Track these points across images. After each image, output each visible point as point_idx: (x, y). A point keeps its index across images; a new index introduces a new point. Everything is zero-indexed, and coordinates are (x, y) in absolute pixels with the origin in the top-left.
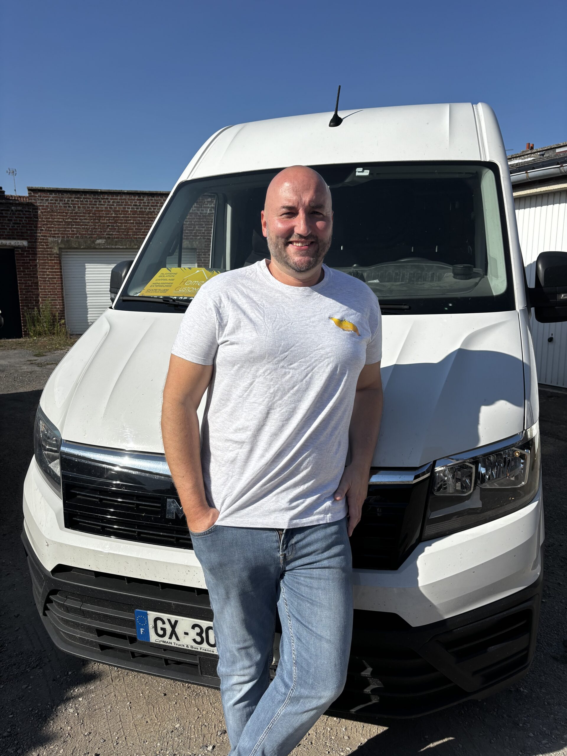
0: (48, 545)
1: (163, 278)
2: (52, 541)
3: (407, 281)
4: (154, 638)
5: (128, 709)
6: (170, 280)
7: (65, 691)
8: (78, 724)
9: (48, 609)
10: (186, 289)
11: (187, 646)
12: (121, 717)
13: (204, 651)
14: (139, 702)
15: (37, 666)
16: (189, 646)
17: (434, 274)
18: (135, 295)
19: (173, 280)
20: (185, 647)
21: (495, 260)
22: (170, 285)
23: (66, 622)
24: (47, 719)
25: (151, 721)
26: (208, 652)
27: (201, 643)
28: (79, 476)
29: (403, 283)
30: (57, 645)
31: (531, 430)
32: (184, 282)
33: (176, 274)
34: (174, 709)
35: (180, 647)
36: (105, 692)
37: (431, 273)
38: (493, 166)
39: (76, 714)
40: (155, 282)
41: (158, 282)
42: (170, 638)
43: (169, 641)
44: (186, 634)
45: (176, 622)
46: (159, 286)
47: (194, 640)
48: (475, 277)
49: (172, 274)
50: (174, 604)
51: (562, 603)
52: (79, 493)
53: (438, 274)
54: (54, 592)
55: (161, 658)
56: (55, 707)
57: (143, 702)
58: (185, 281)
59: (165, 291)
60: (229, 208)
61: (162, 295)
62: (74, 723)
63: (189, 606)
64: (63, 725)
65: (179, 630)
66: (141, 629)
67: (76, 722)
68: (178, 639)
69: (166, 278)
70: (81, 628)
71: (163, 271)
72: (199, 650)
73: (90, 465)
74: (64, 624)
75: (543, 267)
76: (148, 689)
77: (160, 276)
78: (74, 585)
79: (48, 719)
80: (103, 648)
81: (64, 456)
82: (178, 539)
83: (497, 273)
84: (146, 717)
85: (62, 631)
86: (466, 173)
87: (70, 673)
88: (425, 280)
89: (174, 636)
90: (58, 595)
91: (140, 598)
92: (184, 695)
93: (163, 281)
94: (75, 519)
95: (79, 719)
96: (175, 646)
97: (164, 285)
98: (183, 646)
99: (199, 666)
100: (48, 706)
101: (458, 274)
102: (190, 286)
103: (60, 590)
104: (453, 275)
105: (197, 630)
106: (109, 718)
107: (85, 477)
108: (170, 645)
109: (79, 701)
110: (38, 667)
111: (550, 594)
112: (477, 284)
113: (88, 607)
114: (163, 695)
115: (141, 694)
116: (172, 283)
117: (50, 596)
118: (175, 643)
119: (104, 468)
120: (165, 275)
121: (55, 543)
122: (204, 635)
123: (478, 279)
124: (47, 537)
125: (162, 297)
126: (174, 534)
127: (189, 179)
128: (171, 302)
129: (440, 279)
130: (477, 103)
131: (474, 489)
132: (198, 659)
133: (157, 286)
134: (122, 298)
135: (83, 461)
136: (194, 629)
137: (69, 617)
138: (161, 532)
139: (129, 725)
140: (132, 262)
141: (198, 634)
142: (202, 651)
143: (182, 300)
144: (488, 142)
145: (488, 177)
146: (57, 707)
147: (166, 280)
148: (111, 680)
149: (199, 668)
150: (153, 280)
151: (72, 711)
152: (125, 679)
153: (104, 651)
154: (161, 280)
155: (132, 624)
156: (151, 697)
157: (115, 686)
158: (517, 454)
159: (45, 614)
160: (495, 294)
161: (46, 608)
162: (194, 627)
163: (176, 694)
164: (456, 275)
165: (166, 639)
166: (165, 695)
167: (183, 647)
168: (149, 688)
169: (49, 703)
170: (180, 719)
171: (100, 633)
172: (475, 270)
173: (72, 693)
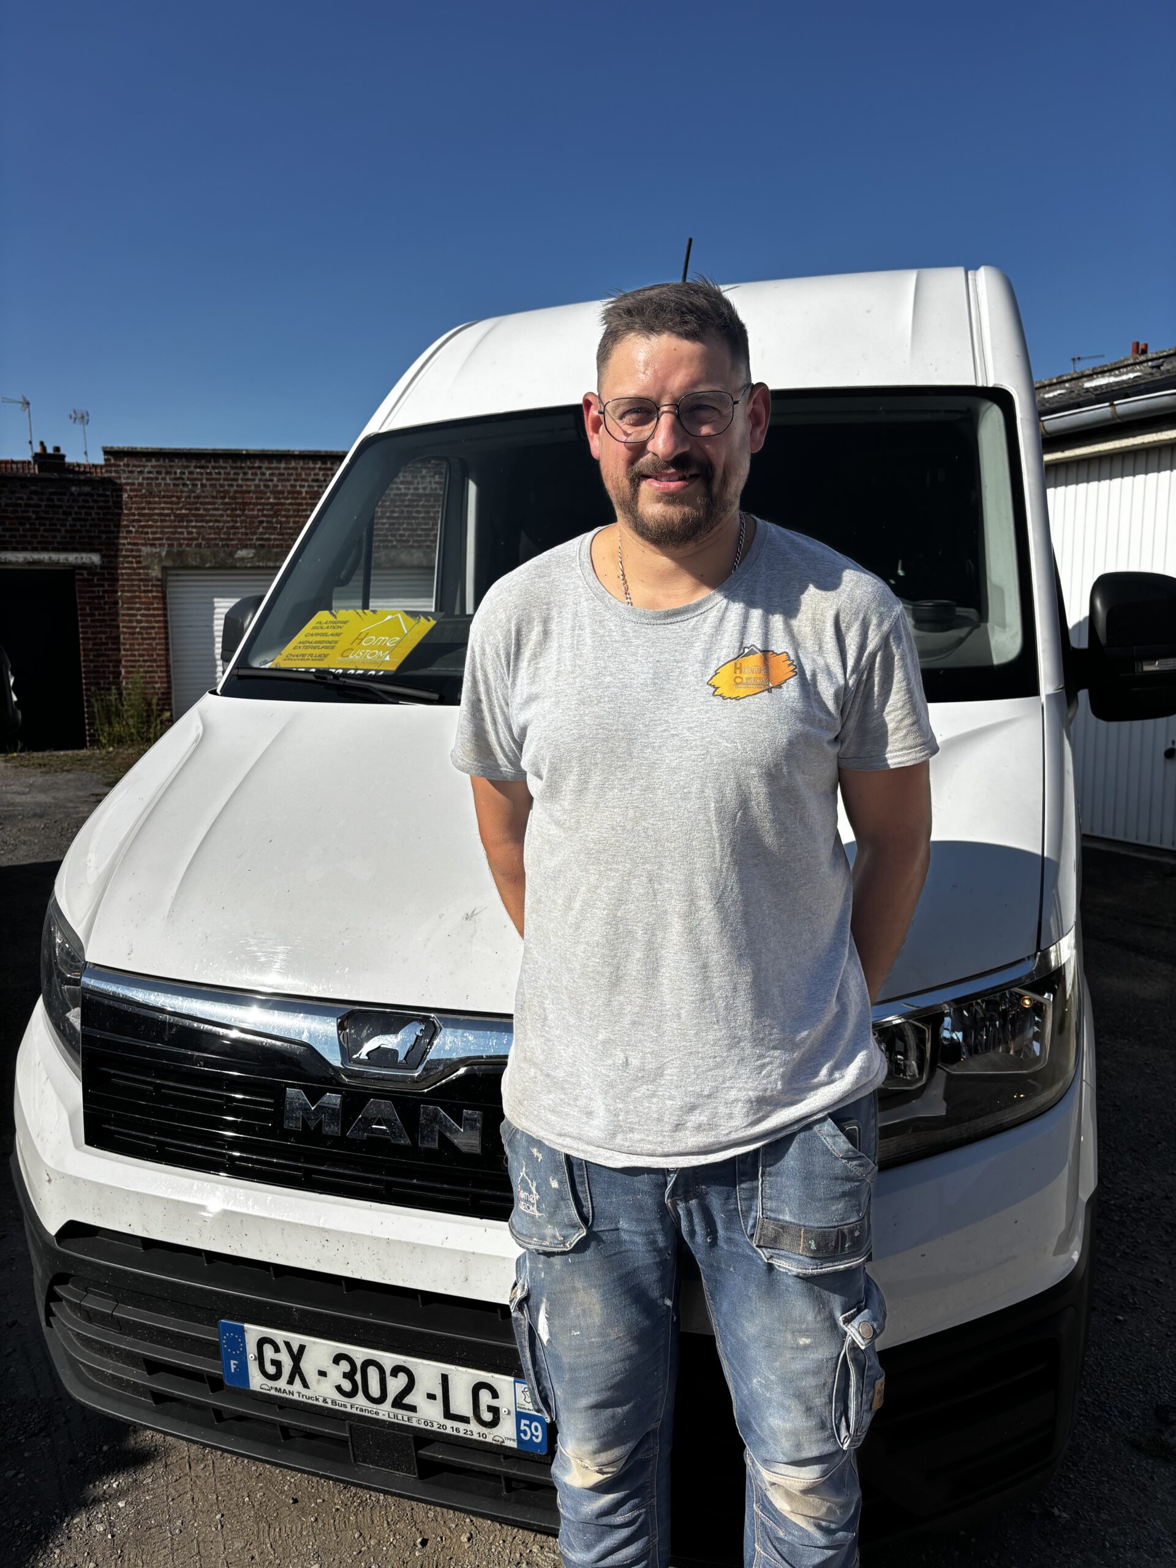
0: (49, 1181)
1: (320, 631)
2: (58, 1172)
4: (257, 1382)
5: (217, 1529)
6: (332, 635)
7: (91, 1486)
8: (111, 1556)
9: (54, 1315)
10: (364, 653)
11: (325, 1401)
12: (201, 1544)
13: (358, 1412)
14: (240, 1515)
15: (41, 1430)
16: (329, 1401)
18: (263, 667)
19: (338, 635)
20: (321, 1403)
21: (1001, 591)
22: (331, 645)
23: (87, 1342)
24: (48, 1543)
25: (262, 1556)
26: (366, 1414)
27: (352, 1394)
28: (115, 1037)
30: (69, 1389)
31: (1058, 951)
32: (359, 639)
33: (345, 622)
34: (311, 1533)
35: (310, 1401)
36: (173, 1491)
38: (1001, 398)
39: (109, 1536)
40: (304, 639)
41: (310, 639)
42: (291, 1382)
43: (288, 1388)
44: (322, 1374)
45: (302, 1348)
46: (309, 647)
47: (339, 1388)
48: (959, 627)
49: (340, 622)
50: (297, 1309)
51: (1159, 1322)
52: (116, 1072)
54: (61, 1279)
55: (273, 1424)
56: (67, 1519)
57: (248, 1515)
58: (361, 637)
59: (322, 657)
60: (472, 489)
61: (313, 665)
62: (104, 1555)
63: (326, 1315)
64: (81, 1560)
65: (308, 1366)
66: (232, 1362)
67: (108, 1553)
68: (305, 1385)
69: (325, 631)
70: (116, 1355)
71: (323, 616)
72: (348, 1410)
73: (137, 1016)
74: (83, 1346)
75: (1103, 604)
76: (261, 1488)
77: (314, 628)
78: (99, 1264)
79: (51, 1545)
80: (159, 1398)
81: (88, 995)
82: (308, 1172)
83: (1004, 619)
84: (251, 1548)
85: (82, 1363)
86: (946, 411)
87: (105, 1448)
89: (297, 1379)
90: (70, 1285)
91: (229, 1295)
92: (335, 1504)
93: (318, 638)
94: (107, 1126)
95: (113, 1548)
96: (301, 1399)
97: (321, 645)
98: (317, 1400)
99: (350, 1443)
100: (54, 1517)
101: (924, 621)
102: (371, 647)
103: (72, 1276)
105: (345, 1366)
106: (175, 1547)
107: (127, 1040)
108: (291, 1397)
109: (119, 1508)
110: (43, 1434)
111: (1135, 1303)
112: (961, 641)
113: (128, 1313)
114: (291, 1501)
115: (247, 1499)
116: (336, 642)
117: (57, 1289)
118: (299, 1393)
119: (164, 1022)
120: (325, 626)
121: (64, 1176)
122: (358, 1377)
123: (962, 632)
124: (49, 1164)
125: (314, 670)
126: (301, 1162)
127: (384, 430)
128: (330, 680)
130: (976, 268)
131: (929, 1079)
132: (347, 1428)
133: (306, 648)
134: (236, 672)
135: (125, 1007)
136: (338, 1364)
137: (93, 1332)
138: (274, 1158)
139: (216, 1562)
140: (262, 598)
141: (349, 1376)
142: (354, 1411)
143: (354, 677)
144: (993, 348)
145: (991, 420)
146: (72, 1518)
147: (326, 635)
148: (187, 1466)
149: (350, 1448)
150: (300, 636)
151: (102, 1529)
152: (217, 1465)
153: (160, 1406)
154: (317, 634)
155: (212, 1350)
156: (267, 1506)
157: (194, 1479)
158: (1027, 1002)
159: (49, 1324)
160: (997, 661)
161: (49, 1313)
162: (338, 1359)
163: (319, 1501)
164: (920, 623)
165: (282, 1383)
166: (295, 1501)
167: (317, 1403)
168: (265, 1485)
169: (57, 1511)
170: (321, 1554)
171: (153, 1367)
172: (961, 611)
173: (105, 1491)
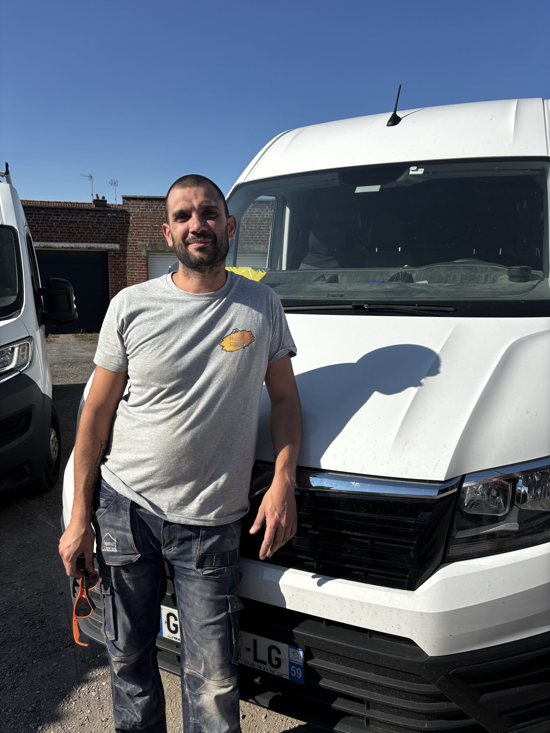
3: (459, 282)
4: (166, 633)
7: (91, 674)
8: (98, 708)
17: (488, 275)
29: (453, 284)
37: (484, 275)
39: (98, 698)
48: (533, 280)
53: (492, 276)
55: (173, 654)
56: (79, 688)
60: (288, 211)
62: (95, 707)
64: (84, 708)
79: (71, 700)
88: (477, 282)
95: (99, 704)
100: (73, 687)
101: (514, 277)
104: (508, 277)
109: (103, 685)
112: (534, 287)
123: (535, 282)
127: (246, 181)
129: (494, 281)
131: (510, 510)
146: (81, 688)
151: (94, 695)
164: (512, 277)
169: (75, 684)
172: (534, 272)
173: (97, 677)
